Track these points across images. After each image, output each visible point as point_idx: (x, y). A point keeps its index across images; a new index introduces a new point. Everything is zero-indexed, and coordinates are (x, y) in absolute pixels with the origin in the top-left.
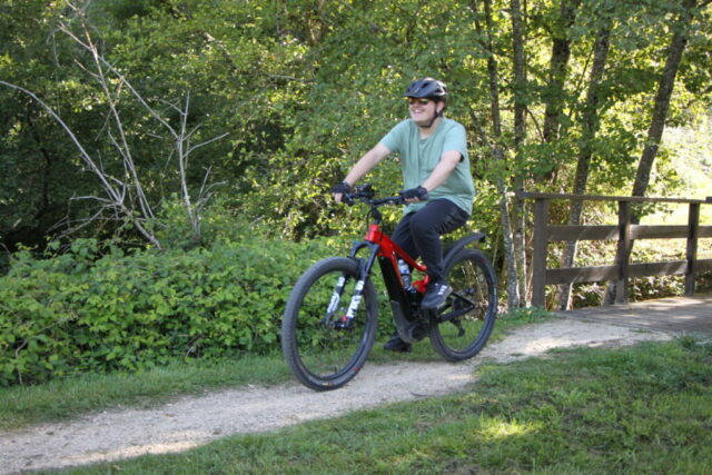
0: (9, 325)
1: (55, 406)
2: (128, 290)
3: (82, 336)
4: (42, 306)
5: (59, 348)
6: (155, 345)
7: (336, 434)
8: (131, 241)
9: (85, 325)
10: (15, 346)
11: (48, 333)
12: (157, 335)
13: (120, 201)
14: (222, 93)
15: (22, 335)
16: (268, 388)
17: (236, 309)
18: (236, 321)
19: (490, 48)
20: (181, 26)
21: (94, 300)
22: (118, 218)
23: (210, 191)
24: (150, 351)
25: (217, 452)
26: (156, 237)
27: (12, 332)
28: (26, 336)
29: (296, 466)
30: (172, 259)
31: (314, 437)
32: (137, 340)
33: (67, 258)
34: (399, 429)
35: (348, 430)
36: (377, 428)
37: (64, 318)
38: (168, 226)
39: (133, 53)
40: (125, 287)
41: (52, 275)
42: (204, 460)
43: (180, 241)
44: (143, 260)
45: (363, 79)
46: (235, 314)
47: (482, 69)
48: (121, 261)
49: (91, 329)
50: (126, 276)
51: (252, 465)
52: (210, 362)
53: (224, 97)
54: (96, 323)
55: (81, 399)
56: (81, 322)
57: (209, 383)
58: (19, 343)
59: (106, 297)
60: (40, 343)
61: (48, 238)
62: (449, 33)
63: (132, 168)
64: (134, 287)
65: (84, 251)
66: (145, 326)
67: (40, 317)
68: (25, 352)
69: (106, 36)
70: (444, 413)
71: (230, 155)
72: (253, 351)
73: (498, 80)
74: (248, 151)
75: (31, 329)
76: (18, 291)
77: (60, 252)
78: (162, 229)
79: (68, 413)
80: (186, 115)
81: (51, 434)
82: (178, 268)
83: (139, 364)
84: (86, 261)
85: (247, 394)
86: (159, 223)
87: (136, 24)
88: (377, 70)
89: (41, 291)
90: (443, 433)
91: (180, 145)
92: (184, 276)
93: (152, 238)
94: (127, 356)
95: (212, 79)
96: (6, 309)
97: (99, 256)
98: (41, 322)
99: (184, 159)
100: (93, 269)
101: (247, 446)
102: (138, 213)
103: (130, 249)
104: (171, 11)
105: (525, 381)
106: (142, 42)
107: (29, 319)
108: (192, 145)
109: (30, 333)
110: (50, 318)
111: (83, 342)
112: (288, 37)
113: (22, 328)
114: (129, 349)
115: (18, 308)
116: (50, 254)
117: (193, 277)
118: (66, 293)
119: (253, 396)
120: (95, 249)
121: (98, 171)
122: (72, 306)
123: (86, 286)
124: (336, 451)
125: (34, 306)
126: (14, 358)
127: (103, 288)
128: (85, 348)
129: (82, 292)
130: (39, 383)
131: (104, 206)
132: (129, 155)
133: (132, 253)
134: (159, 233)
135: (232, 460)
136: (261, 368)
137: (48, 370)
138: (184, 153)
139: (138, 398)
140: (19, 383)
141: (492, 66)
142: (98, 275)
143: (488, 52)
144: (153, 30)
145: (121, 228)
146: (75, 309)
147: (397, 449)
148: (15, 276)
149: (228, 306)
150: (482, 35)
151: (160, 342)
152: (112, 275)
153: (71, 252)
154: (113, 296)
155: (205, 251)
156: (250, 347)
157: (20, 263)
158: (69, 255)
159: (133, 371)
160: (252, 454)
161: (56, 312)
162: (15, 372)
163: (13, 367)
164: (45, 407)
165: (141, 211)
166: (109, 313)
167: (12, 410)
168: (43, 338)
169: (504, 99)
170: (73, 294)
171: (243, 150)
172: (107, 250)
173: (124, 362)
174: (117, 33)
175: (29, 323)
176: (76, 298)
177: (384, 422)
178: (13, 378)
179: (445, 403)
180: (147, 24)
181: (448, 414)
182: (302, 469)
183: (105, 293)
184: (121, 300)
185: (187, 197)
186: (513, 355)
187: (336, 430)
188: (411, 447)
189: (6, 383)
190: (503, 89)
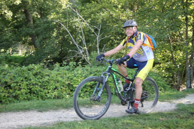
0: (54, 83)
1: (65, 105)
2: (83, 76)
3: (71, 87)
4: (62, 79)
5: (66, 90)
6: (89, 91)
7: (137, 119)
8: (84, 63)
9: (72, 85)
10: (55, 89)
11: (63, 86)
12: (90, 89)
13: (81, 52)
14: (110, 24)
15: (57, 86)
16: (119, 105)
17: (111, 83)
18: (111, 86)
19: (187, 14)
20: (100, 6)
21: (75, 78)
22: (80, 57)
23: (105, 51)
24: (88, 93)
25: (106, 121)
26: (90, 62)
27: (54, 85)
28: (58, 86)
29: (127, 127)
30: (95, 69)
31: (131, 119)
32: (85, 89)
33: (68, 67)
34: (155, 120)
35: (141, 119)
36: (149, 119)
37: (67, 83)
38: (93, 59)
39: (87, 13)
40: (82, 76)
41: (64, 71)
42: (103, 123)
43: (96, 64)
44: (87, 69)
45: (149, 22)
46: (111, 84)
47: (184, 20)
48: (82, 68)
49: (74, 86)
50: (83, 73)
51: (115, 126)
52: (103, 97)
53: (110, 25)
54: (75, 84)
55: (71, 104)
56: (71, 84)
57: (103, 102)
58: (56, 88)
59: (78, 78)
60: (61, 88)
61: (63, 61)
62: (175, 9)
63: (85, 44)
64: (85, 76)
65: (73, 65)
66: (87, 86)
67: (61, 82)
68: (57, 90)
69: (80, 8)
70: (168, 117)
71: (111, 41)
72: (115, 95)
73: (188, 23)
74: (116, 40)
75: (59, 85)
76: (57, 75)
77: (66, 65)
78: (92, 60)
79: (68, 107)
80: (100, 30)
81: (64, 112)
82: (96, 71)
83: (85, 96)
84: (73, 68)
85: (113, 106)
86: (91, 58)
87: (88, 5)
88: (153, 20)
89: (62, 75)
90: (167, 122)
91: (98, 38)
92: (98, 74)
93: (89, 62)
94: (82, 94)
95: (107, 20)
96: (53, 79)
97: (76, 67)
98: (62, 83)
99: (99, 42)
100: (74, 70)
101: (114, 120)
102: (86, 56)
103: (84, 65)
104: (97, 2)
105: (192, 110)
106: (89, 10)
107: (59, 82)
108: (101, 38)
109: (59, 86)
110: (64, 82)
111: (71, 89)
112: (128, 9)
113: (57, 84)
114: (83, 92)
115: (56, 79)
116: (64, 65)
117: (100, 74)
118: (68, 76)
119: (114, 107)
120: (75, 65)
121: (76, 44)
122: (69, 79)
123: (73, 75)
124: (137, 124)
125: (60, 79)
126: (55, 92)
127: (77, 75)
128: (72, 91)
129: (72, 76)
130: (60, 99)
131: (77, 53)
132: (84, 40)
133: (84, 66)
134: (91, 61)
135: (110, 124)
136: (117, 100)
137: (62, 95)
138: (99, 40)
139: (85, 105)
140: (55, 98)
141: (187, 19)
142: (76, 72)
143: (186, 15)
144: (92, 7)
145: (81, 59)
146: (70, 80)
147: (154, 125)
148: (55, 71)
149: (109, 82)
150: (185, 10)
151: (91, 91)
152: (79, 72)
153: (69, 65)
154: (80, 78)
155: (103, 67)
156: (114, 93)
157: (57, 67)
158: (69, 66)
159: (83, 98)
160: (115, 123)
161: (65, 81)
162: (55, 96)
163: (55, 94)
164: (62, 105)
165: (86, 55)
166: (78, 82)
167: (54, 105)
168: (62, 87)
169: (189, 28)
170: (69, 76)
171: (114, 40)
172: (78, 65)
173: (81, 95)
174: (83, 8)
175: (59, 83)
176: (70, 77)
177: (151, 117)
178: (54, 97)
179: (168, 114)
180: (91, 5)
181: (169, 117)
182: (128, 128)
183: (78, 77)
184: (82, 79)
185: (99, 52)
186: (188, 102)
187: (137, 118)
188: (159, 125)
189: (52, 98)
190: (189, 25)
